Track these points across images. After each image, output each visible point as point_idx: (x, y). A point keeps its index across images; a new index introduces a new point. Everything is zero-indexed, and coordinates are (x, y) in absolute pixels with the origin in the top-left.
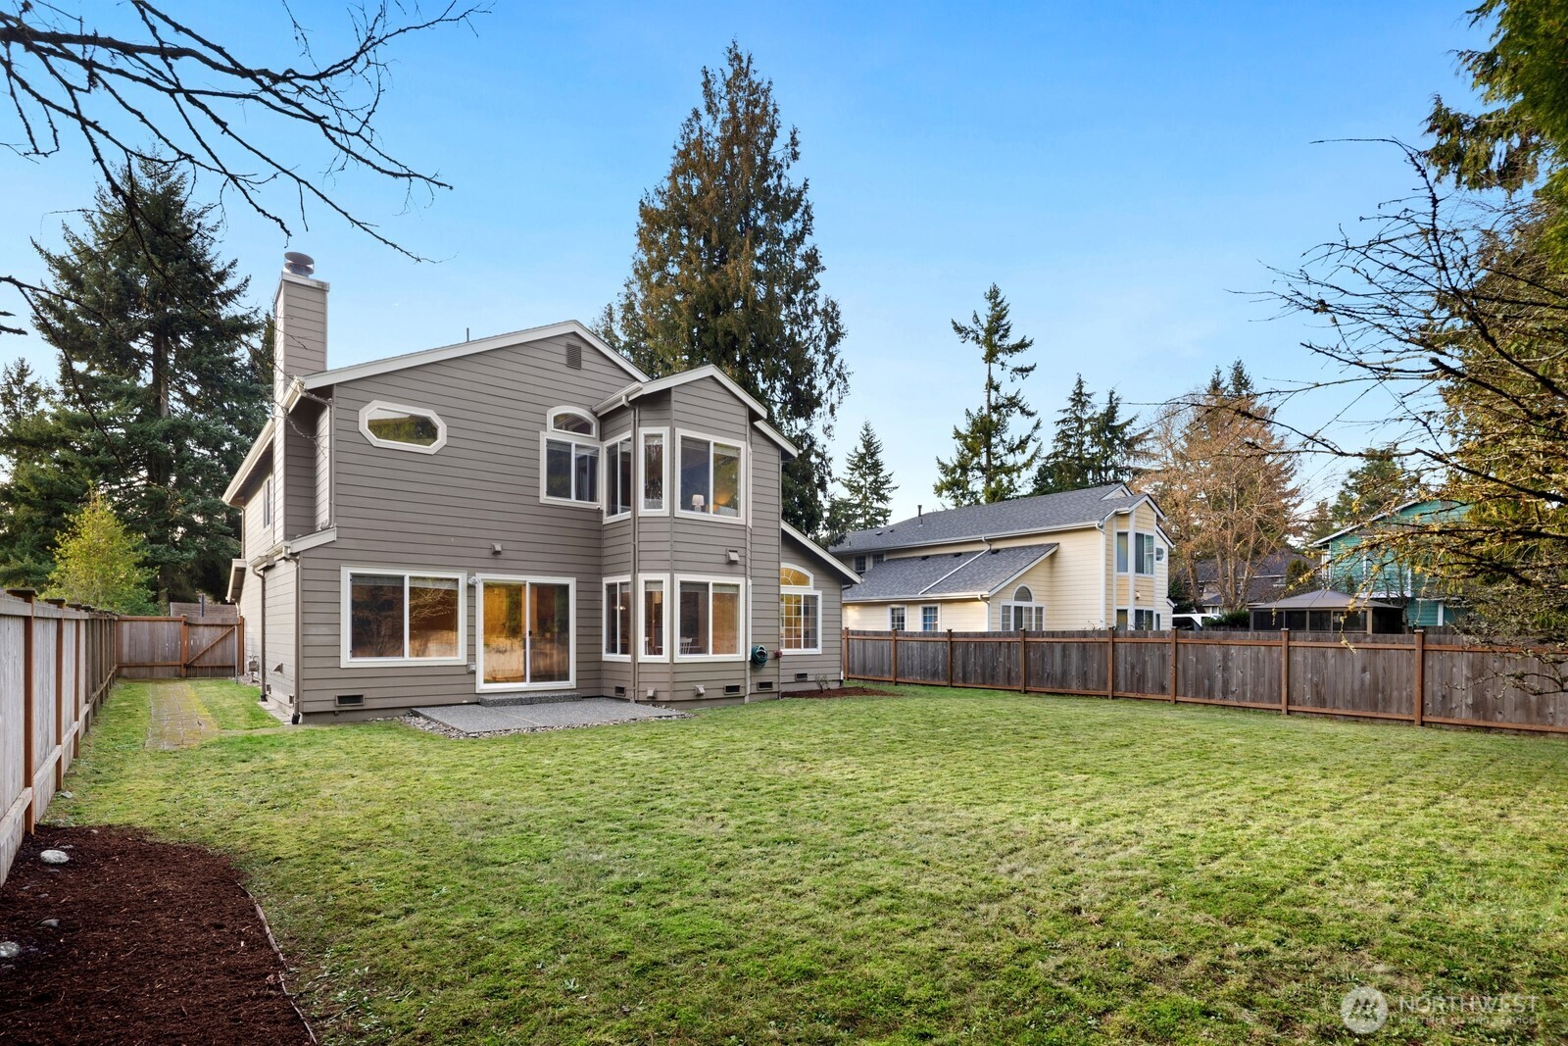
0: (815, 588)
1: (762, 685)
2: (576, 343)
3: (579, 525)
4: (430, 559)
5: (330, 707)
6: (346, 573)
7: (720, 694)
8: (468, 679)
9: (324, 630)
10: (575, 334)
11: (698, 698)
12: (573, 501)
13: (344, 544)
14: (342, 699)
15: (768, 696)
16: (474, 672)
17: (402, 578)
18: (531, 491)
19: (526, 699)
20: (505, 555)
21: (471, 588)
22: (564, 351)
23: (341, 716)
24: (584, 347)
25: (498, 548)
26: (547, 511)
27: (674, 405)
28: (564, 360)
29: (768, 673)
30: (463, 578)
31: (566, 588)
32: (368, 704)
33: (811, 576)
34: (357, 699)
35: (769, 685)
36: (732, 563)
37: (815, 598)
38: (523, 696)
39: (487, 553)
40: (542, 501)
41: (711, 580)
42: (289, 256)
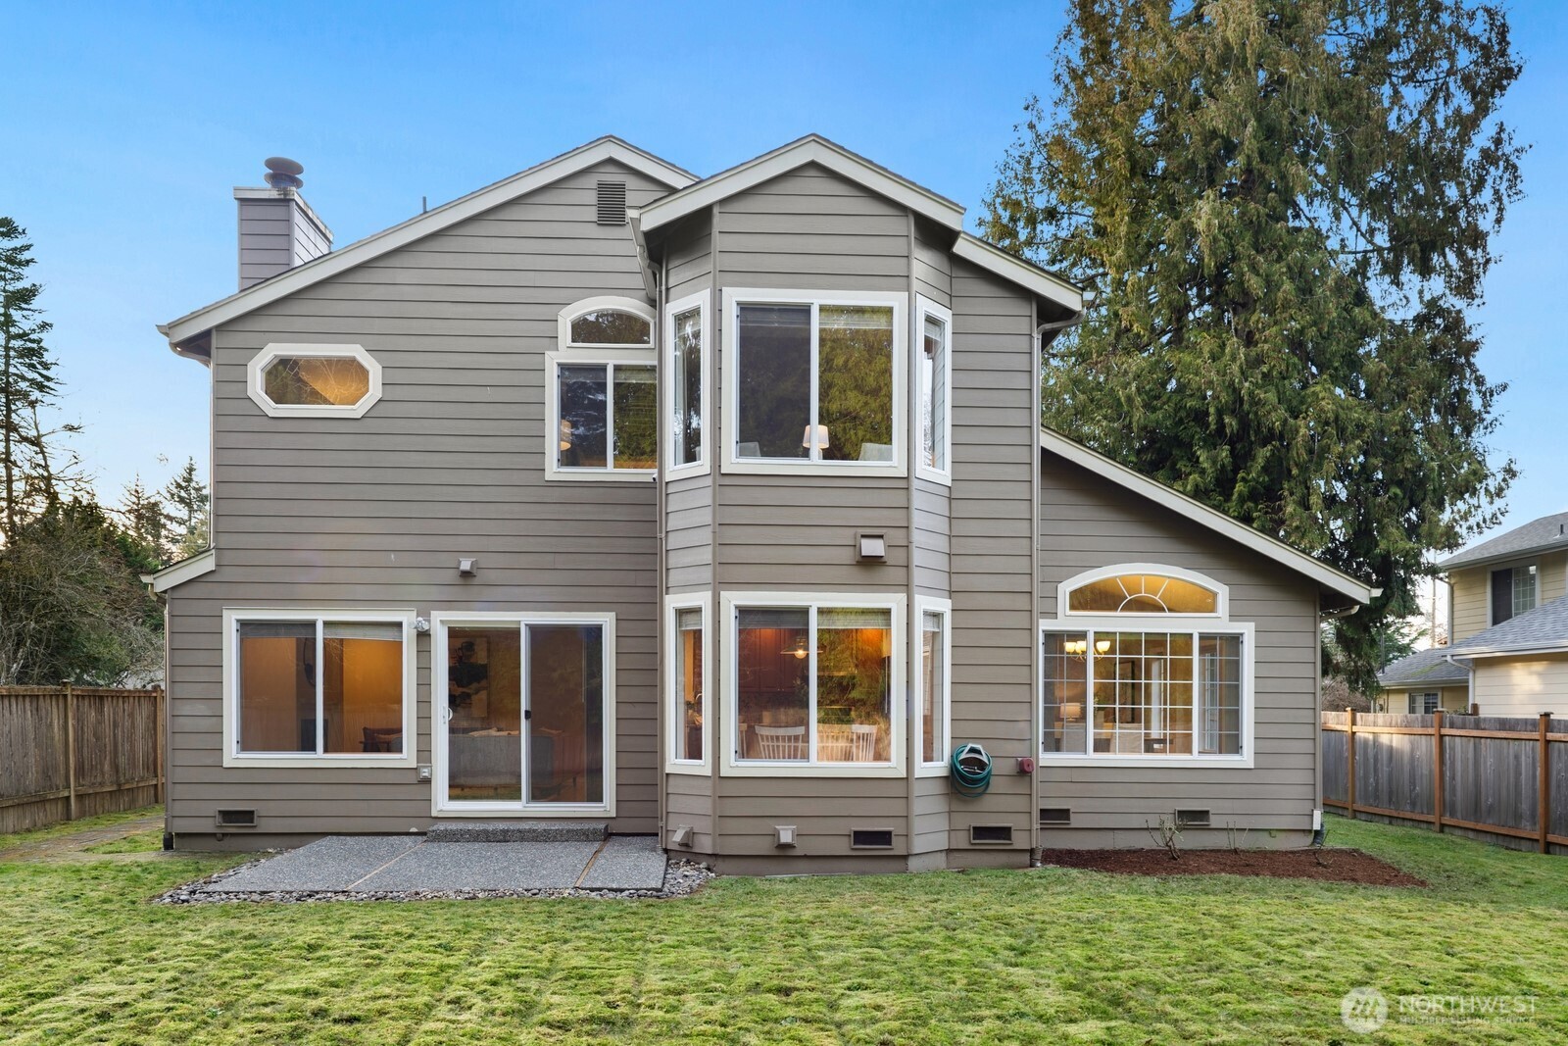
0: (1234, 616)
1: (980, 832)
2: (613, 177)
3: (622, 513)
4: (361, 592)
5: (208, 826)
6: (231, 619)
7: (843, 847)
8: (417, 792)
9: (201, 708)
10: (611, 161)
11: (783, 854)
12: (611, 471)
13: (227, 574)
14: (228, 816)
15: (1003, 858)
16: (427, 781)
17: (312, 625)
18: (529, 461)
19: (494, 832)
20: (481, 577)
21: (423, 636)
22: (592, 197)
23: (227, 843)
24: (631, 182)
25: (466, 565)
26: (556, 494)
27: (718, 241)
28: (592, 214)
29: (997, 807)
30: (408, 619)
31: (596, 632)
32: (264, 826)
33: (1223, 592)
34: (248, 816)
35: (1004, 833)
36: (871, 562)
37: (1235, 640)
38: (490, 827)
39: (451, 576)
40: (549, 476)
41: (813, 600)
42: (271, 163)
